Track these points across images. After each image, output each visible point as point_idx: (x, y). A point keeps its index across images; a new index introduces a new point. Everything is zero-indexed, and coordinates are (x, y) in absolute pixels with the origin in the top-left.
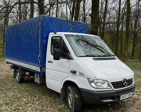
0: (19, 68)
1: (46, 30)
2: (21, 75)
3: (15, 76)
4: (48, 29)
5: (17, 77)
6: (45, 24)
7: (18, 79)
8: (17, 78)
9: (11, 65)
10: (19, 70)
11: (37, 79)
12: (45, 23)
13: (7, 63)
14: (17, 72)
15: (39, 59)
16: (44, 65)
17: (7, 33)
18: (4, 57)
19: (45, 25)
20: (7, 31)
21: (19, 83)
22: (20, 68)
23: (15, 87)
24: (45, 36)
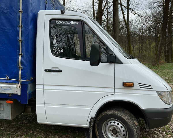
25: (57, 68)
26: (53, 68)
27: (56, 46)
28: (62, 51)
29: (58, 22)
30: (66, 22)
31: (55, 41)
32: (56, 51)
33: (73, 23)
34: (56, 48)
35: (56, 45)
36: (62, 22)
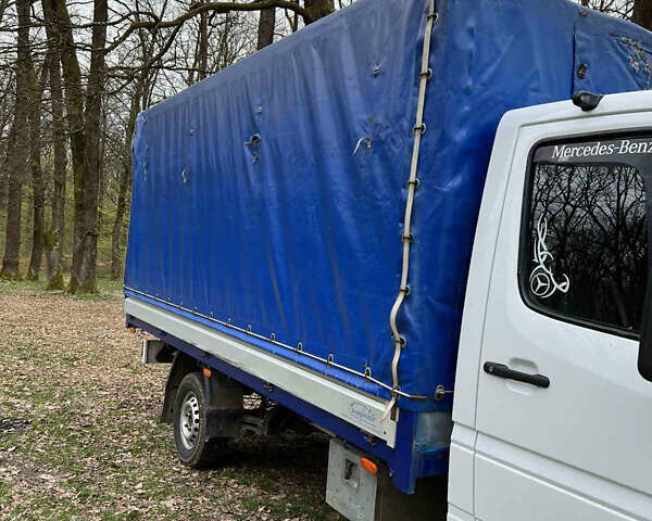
0: (207, 372)
1: (470, 83)
2: (211, 418)
3: (170, 413)
4: (485, 77)
5: (184, 421)
6: (471, 32)
7: (190, 440)
8: (185, 433)
9: (152, 337)
10: (202, 381)
11: (345, 489)
12: (471, 23)
13: (129, 326)
14: (187, 392)
15: (397, 336)
16: (440, 391)
17: (140, 143)
18: (115, 278)
19: (471, 46)
20: (142, 133)
21: (196, 468)
22: (212, 370)
23: (169, 503)
24: (460, 135)
25: (531, 364)
26: (516, 361)
27: (542, 261)
28: (564, 287)
29: (562, 154)
30: (599, 150)
31: (541, 240)
32: (540, 284)
33: (627, 147)
34: (541, 270)
35: (542, 256)
36: (581, 151)
